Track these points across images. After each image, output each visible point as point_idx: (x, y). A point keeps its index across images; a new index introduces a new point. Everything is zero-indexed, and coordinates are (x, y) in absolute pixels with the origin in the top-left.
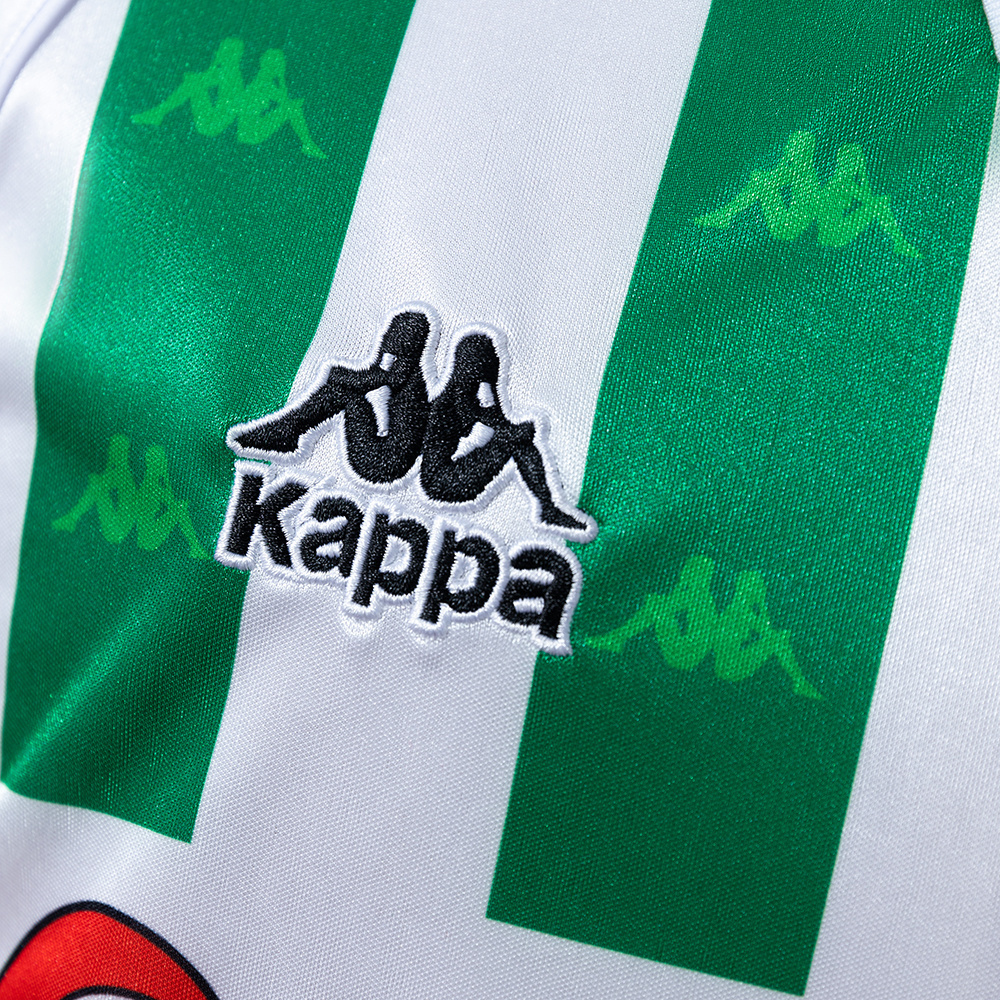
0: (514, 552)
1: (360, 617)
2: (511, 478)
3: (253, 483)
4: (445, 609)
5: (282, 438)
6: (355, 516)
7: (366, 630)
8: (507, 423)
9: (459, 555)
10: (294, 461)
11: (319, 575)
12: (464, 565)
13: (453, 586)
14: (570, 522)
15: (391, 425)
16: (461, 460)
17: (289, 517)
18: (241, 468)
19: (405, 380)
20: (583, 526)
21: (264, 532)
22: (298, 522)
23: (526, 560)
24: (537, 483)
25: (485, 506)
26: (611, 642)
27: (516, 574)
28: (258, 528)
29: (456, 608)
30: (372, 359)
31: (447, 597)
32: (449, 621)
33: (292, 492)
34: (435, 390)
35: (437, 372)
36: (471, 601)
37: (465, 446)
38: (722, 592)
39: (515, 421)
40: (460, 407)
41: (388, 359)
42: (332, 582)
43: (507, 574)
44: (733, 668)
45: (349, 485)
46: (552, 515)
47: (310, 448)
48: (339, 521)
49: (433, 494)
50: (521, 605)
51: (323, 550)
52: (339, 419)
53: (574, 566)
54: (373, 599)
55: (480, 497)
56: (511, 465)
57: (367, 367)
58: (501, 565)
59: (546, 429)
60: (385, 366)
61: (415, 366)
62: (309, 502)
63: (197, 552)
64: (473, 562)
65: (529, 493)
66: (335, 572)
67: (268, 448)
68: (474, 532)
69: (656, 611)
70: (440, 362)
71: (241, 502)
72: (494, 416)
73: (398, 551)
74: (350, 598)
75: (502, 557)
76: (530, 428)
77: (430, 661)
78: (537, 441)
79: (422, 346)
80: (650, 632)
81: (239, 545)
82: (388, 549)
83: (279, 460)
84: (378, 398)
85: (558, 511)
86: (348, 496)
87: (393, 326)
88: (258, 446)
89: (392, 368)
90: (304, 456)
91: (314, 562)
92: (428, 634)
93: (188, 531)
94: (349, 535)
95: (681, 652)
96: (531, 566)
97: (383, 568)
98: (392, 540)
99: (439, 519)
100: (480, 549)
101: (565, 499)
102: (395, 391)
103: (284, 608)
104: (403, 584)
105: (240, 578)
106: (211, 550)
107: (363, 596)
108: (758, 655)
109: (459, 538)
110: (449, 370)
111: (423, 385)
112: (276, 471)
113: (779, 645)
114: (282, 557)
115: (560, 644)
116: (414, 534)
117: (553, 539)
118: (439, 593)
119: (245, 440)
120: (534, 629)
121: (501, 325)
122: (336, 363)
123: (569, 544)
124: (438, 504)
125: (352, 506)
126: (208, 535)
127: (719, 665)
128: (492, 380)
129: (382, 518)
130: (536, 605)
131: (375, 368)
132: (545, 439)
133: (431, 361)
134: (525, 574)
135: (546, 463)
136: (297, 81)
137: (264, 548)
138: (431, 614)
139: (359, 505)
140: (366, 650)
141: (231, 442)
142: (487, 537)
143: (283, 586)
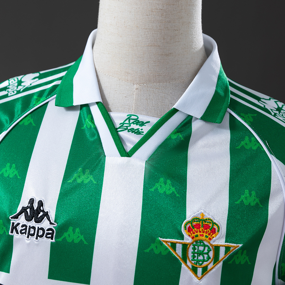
0: (47, 229)
1: (28, 240)
2: (46, 219)
3: (13, 223)
4: (38, 237)
5: (16, 217)
6: (26, 226)
7: (29, 242)
8: (45, 212)
9: (40, 230)
10: (18, 220)
11: (22, 235)
12: (40, 231)
13: (39, 234)
14: (53, 224)
15: (30, 214)
16: (39, 217)
17: (18, 228)
18: (12, 222)
19: (32, 207)
20: (55, 224)
21: (15, 230)
22: (19, 228)
23: (48, 230)
24: (49, 219)
25: (43, 223)
26: (60, 240)
27: (47, 232)
28: (14, 229)
29: (40, 237)
30: (27, 205)
31: (39, 236)
32: (39, 239)
33: (18, 224)
34: (35, 208)
35: (36, 206)
36: (41, 236)
37: (40, 215)
38: (74, 231)
39: (46, 211)
40: (39, 210)
41: (29, 205)
42: (24, 236)
43: (46, 232)
44: (77, 241)
45: (25, 222)
46: (51, 223)
47: (20, 218)
48: (24, 227)
49: (36, 222)
50: (48, 236)
51: (23, 232)
52: (24, 213)
53: (54, 230)
54: (29, 237)
55: (42, 222)
56: (46, 217)
57: (26, 206)
58: (45, 231)
59: (50, 212)
60: (29, 206)
61: (33, 206)
62: (21, 225)
63: (7, 234)
64: (42, 231)
65: (48, 221)
66: (24, 234)
67: (15, 219)
68: (41, 227)
69: (66, 235)
70: (36, 204)
71: (12, 226)
72: (43, 211)
73: (32, 231)
74: (27, 237)
75: (45, 230)
76: (47, 212)
77: (37, 245)
78: (49, 214)
79: (33, 203)
80: (65, 238)
81: (12, 232)
82: (31, 230)
83: (16, 220)
84: (28, 210)
85: (52, 223)
86: (25, 224)
87: (30, 200)
88: (13, 218)
89: (30, 206)
90: (20, 219)
91: (22, 233)
92: (37, 241)
93: (6, 231)
94: (26, 229)
95: (69, 240)
96: (49, 231)
97: (30, 233)
98: (31, 229)
99: (37, 226)
100: (42, 229)
101: (53, 221)
102: (30, 209)
103: (18, 240)
104: (33, 235)
105: (12, 236)
106: (8, 233)
107: (28, 237)
108: (79, 239)
109: (40, 228)
110: (37, 205)
111: (34, 208)
112: (16, 222)
113: (82, 237)
114: (17, 233)
115: (54, 240)
116: (34, 228)
117: (51, 227)
118: (38, 235)
119: (12, 218)
120: (50, 239)
121: (43, 198)
122: (23, 206)
123: (54, 227)
124: (37, 224)
125: (26, 225)
126: (8, 231)
127: (74, 241)
128: (42, 206)
129: (30, 226)
130: (50, 236)
131: (28, 206)
132: (50, 213)
133: (35, 204)
134: (48, 232)
135: (50, 216)
136: (17, 168)
137: (15, 232)
138: (37, 238)
139: (27, 225)
140: (29, 244)
141: (10, 218)
142: (43, 227)
143: (18, 237)
